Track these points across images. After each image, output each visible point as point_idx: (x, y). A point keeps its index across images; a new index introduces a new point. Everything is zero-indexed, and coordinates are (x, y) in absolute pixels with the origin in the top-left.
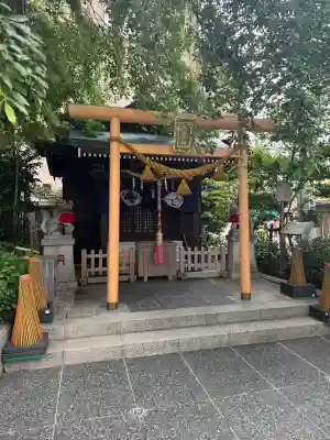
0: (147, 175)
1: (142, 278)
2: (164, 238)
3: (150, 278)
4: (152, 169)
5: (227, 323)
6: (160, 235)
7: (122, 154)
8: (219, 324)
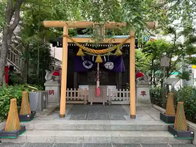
0: (80, 53)
1: (90, 103)
2: (100, 84)
3: (93, 103)
4: (83, 50)
5: (114, 130)
6: (98, 82)
7: (69, 43)
8: (110, 130)
